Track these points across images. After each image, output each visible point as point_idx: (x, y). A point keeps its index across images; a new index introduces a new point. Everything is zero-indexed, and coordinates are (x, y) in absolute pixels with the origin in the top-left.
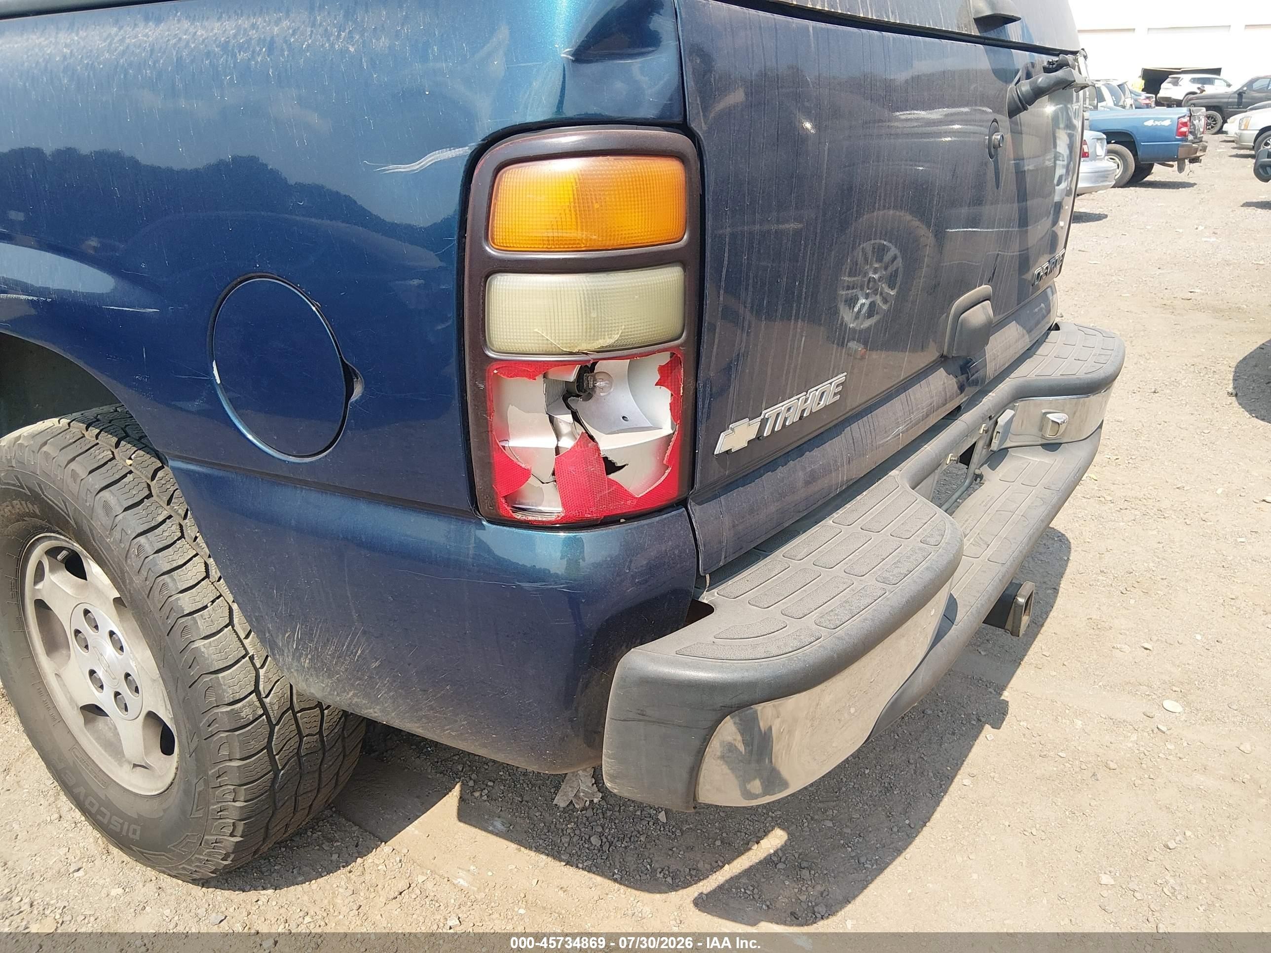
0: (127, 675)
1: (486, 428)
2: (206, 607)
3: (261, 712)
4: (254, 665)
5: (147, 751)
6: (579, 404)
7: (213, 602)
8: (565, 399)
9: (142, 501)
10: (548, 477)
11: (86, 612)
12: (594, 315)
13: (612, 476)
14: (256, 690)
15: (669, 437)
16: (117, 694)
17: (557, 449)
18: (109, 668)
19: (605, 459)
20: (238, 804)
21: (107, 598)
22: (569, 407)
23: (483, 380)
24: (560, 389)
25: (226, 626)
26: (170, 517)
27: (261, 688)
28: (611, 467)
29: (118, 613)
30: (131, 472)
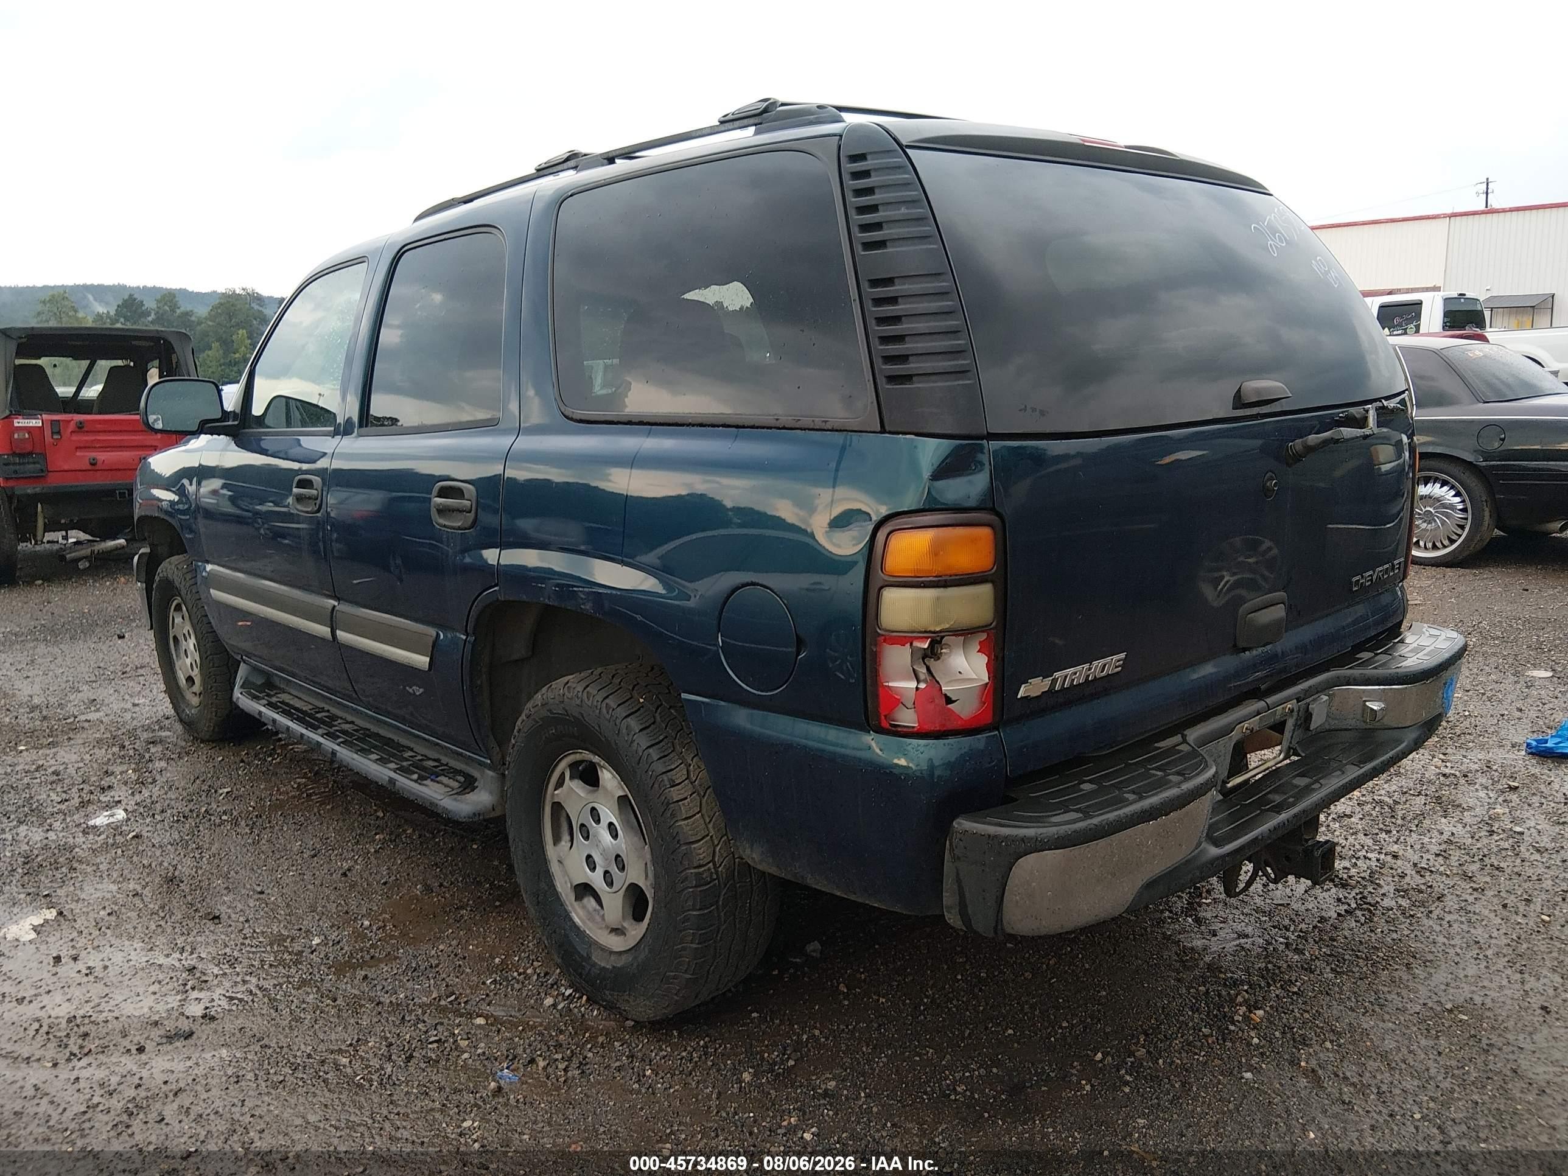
0: (618, 856)
1: (876, 673)
2: (686, 798)
3: (715, 877)
4: (713, 843)
5: (624, 918)
6: (931, 663)
7: (691, 795)
8: (923, 659)
9: (650, 726)
10: (910, 705)
11: (593, 809)
12: (939, 611)
13: (949, 706)
14: (713, 861)
15: (987, 684)
16: (606, 872)
17: (917, 688)
18: (604, 853)
19: (945, 695)
20: (694, 946)
21: (613, 796)
22: (925, 664)
23: (876, 645)
24: (920, 654)
25: (698, 813)
26: (666, 737)
27: (716, 859)
28: (949, 700)
29: (619, 808)
30: (642, 707)
